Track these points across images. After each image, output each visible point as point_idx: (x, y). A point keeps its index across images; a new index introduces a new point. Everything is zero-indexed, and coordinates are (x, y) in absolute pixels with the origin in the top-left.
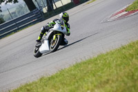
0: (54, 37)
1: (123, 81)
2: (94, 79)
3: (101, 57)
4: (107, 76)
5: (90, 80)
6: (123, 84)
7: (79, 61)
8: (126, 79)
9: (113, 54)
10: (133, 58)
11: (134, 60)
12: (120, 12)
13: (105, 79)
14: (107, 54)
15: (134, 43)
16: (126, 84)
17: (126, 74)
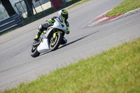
0: (55, 35)
1: (104, 87)
2: (75, 84)
3: (82, 62)
4: (88, 82)
5: (71, 86)
6: (104, 90)
7: (60, 67)
8: (107, 85)
9: (93, 59)
10: (113, 63)
11: (115, 65)
12: (101, 18)
13: (86, 84)
14: (88, 60)
15: (114, 49)
16: (107, 90)
17: (107, 80)
